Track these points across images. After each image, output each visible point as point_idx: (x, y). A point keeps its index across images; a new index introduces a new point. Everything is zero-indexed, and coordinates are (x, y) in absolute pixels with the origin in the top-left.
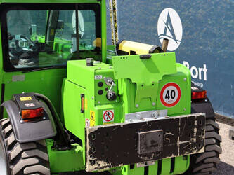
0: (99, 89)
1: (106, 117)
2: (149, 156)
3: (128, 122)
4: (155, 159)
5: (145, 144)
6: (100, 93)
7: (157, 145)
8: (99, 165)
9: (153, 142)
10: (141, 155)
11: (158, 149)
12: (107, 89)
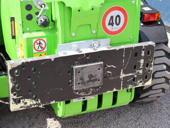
0: (28, 13)
1: (37, 46)
2: (87, 91)
3: (61, 54)
4: (93, 94)
5: (82, 79)
6: (29, 17)
7: (95, 80)
8: (26, 103)
9: (91, 76)
10: (76, 91)
11: (97, 84)
12: (37, 13)
